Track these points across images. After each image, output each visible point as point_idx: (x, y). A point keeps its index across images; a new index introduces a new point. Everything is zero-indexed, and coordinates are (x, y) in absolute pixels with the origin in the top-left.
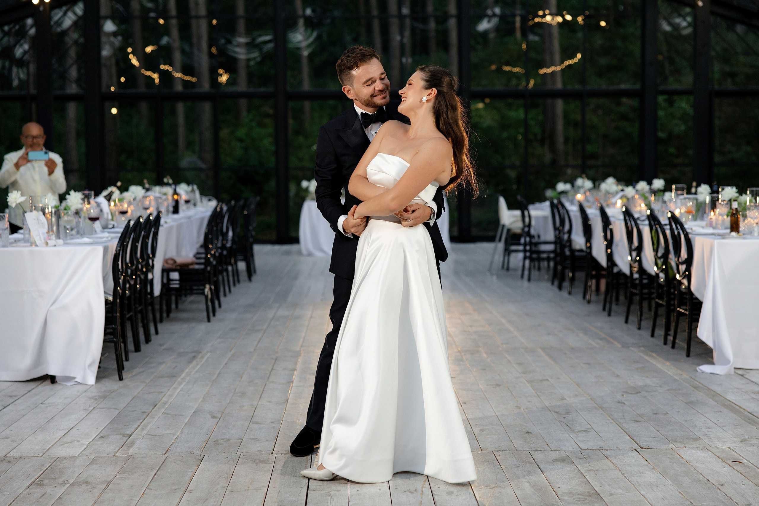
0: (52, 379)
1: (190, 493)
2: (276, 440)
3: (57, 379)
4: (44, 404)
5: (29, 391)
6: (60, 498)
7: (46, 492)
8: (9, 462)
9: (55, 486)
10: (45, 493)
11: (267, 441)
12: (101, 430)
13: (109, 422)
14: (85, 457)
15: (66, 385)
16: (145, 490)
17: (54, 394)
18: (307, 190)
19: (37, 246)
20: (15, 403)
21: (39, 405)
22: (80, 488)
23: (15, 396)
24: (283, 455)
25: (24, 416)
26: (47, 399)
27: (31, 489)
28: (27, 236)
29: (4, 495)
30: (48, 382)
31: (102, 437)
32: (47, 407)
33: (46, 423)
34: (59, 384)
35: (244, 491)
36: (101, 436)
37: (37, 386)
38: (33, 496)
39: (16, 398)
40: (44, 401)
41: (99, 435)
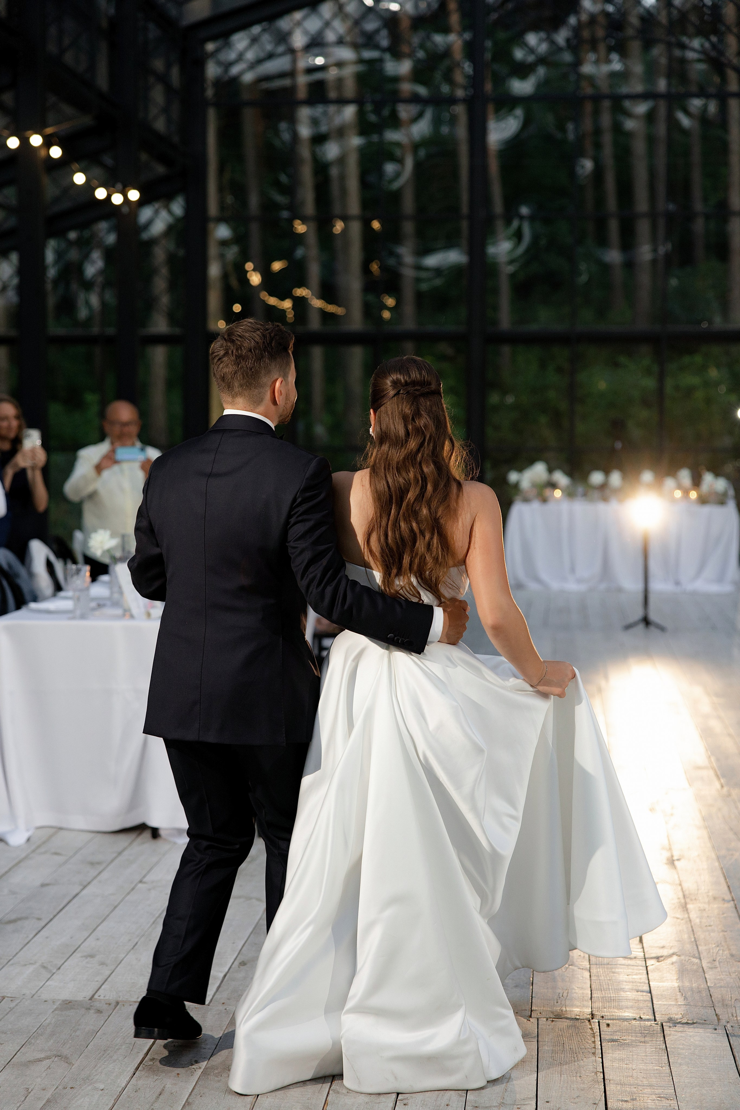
0: (155, 833)
1: (404, 1105)
2: (531, 987)
3: (162, 833)
4: (145, 883)
5: (120, 854)
6: (188, 1103)
7: (164, 1087)
8: (99, 1011)
9: (178, 1074)
10: (163, 1090)
11: (516, 986)
12: (240, 947)
13: (251, 930)
14: (221, 1008)
15: (175, 843)
16: (328, 1093)
17: (157, 863)
18: (516, 486)
19: (132, 617)
20: (99, 878)
21: (136, 885)
22: (219, 1081)
23: (99, 863)
24: (549, 1022)
25: (115, 907)
26: (149, 872)
27: (140, 1078)
28: (116, 596)
29: (96, 1089)
30: (147, 834)
31: (243, 964)
32: (149, 890)
33: (151, 925)
34: (165, 840)
35: (497, 1106)
36: (241, 961)
37: (131, 844)
38: (143, 1096)
39: (101, 868)
40: (144, 877)
41: (238, 958)
